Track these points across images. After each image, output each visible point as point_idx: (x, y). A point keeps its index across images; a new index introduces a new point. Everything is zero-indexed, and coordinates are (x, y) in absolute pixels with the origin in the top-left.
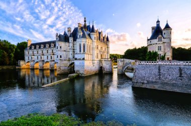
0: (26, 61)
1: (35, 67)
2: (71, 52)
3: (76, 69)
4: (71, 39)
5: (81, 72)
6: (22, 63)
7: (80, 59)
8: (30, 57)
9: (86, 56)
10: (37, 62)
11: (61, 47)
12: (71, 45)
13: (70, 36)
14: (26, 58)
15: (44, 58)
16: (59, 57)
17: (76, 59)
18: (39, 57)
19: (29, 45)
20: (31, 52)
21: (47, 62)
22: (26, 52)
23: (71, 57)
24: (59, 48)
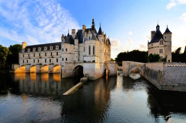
0: (21, 64)
1: (31, 71)
2: (76, 55)
3: (85, 72)
4: (76, 41)
5: (91, 75)
6: (15, 66)
7: (89, 62)
8: (25, 61)
9: (96, 59)
10: (33, 66)
11: (66, 49)
12: (76, 47)
13: (75, 38)
14: (21, 61)
15: (42, 61)
16: (65, 59)
17: (85, 62)
18: (36, 61)
19: (24, 47)
20: (26, 55)
21: (45, 65)
22: (21, 55)
23: (76, 60)
24: (65, 50)
